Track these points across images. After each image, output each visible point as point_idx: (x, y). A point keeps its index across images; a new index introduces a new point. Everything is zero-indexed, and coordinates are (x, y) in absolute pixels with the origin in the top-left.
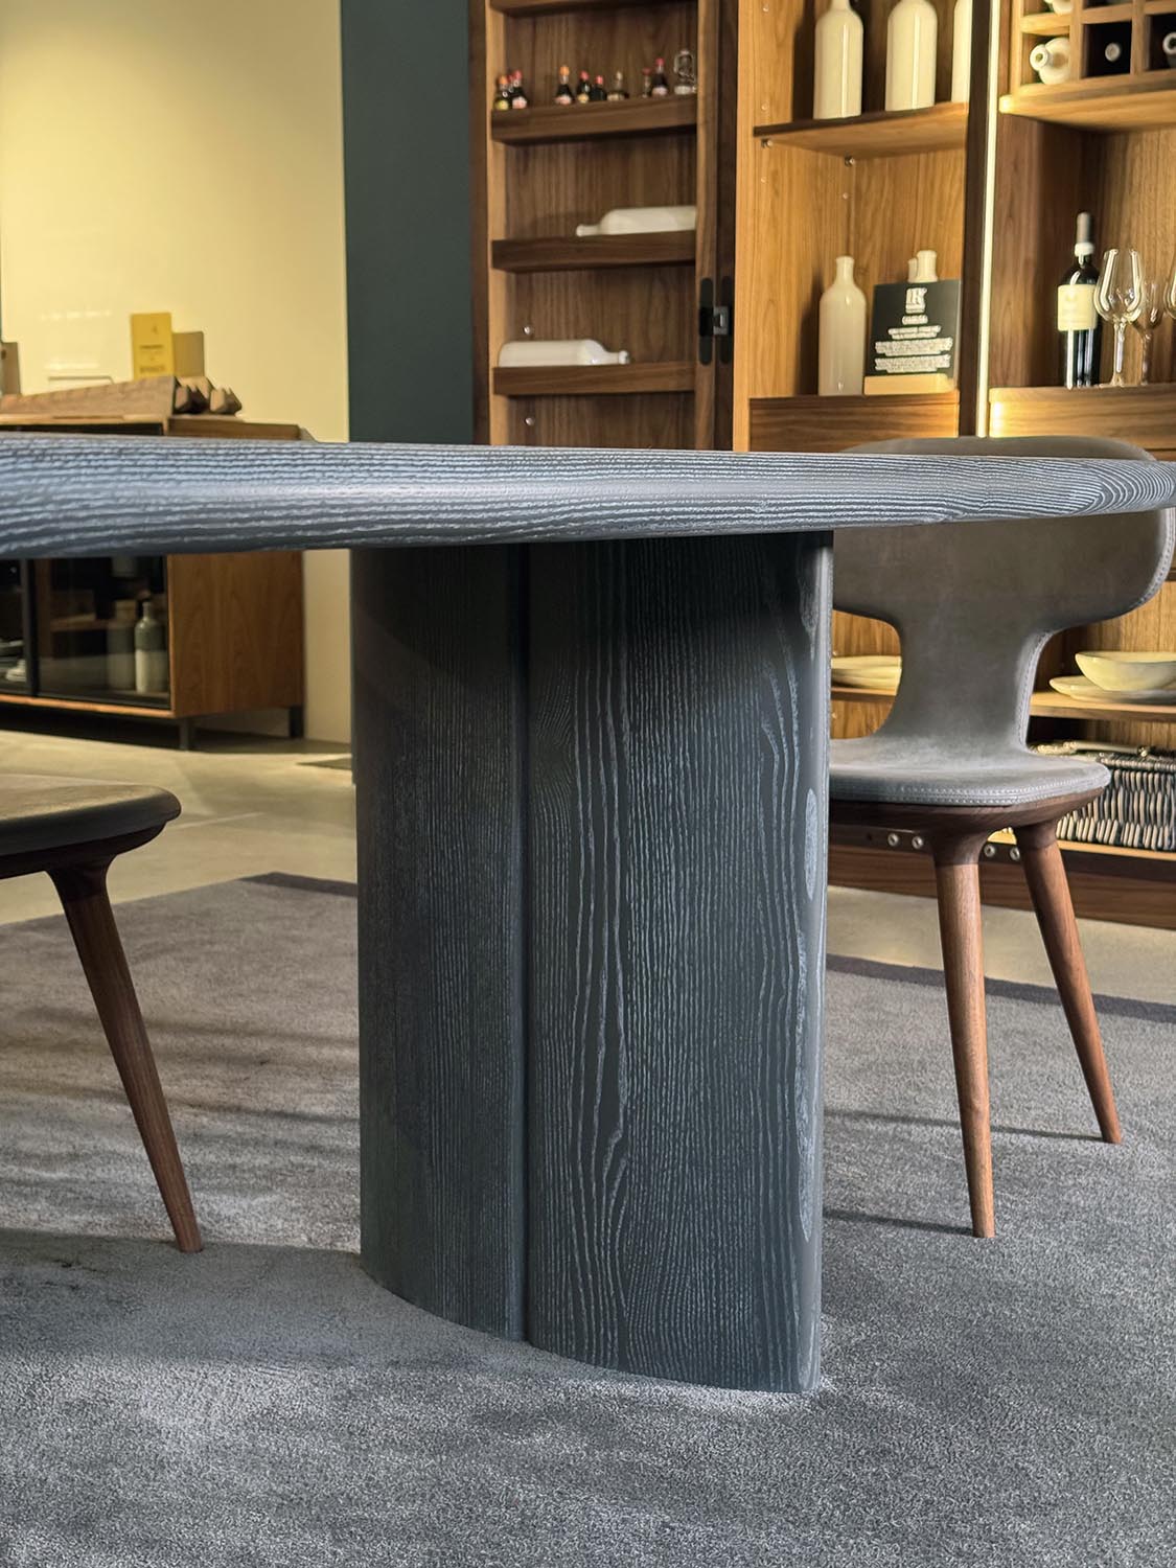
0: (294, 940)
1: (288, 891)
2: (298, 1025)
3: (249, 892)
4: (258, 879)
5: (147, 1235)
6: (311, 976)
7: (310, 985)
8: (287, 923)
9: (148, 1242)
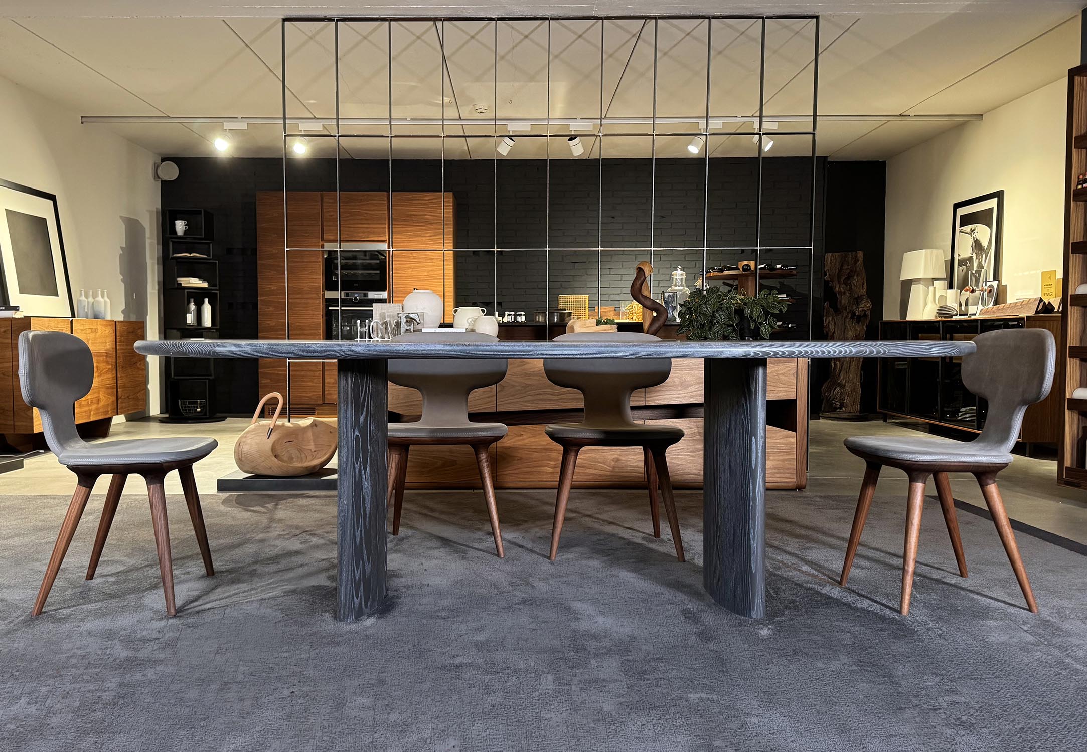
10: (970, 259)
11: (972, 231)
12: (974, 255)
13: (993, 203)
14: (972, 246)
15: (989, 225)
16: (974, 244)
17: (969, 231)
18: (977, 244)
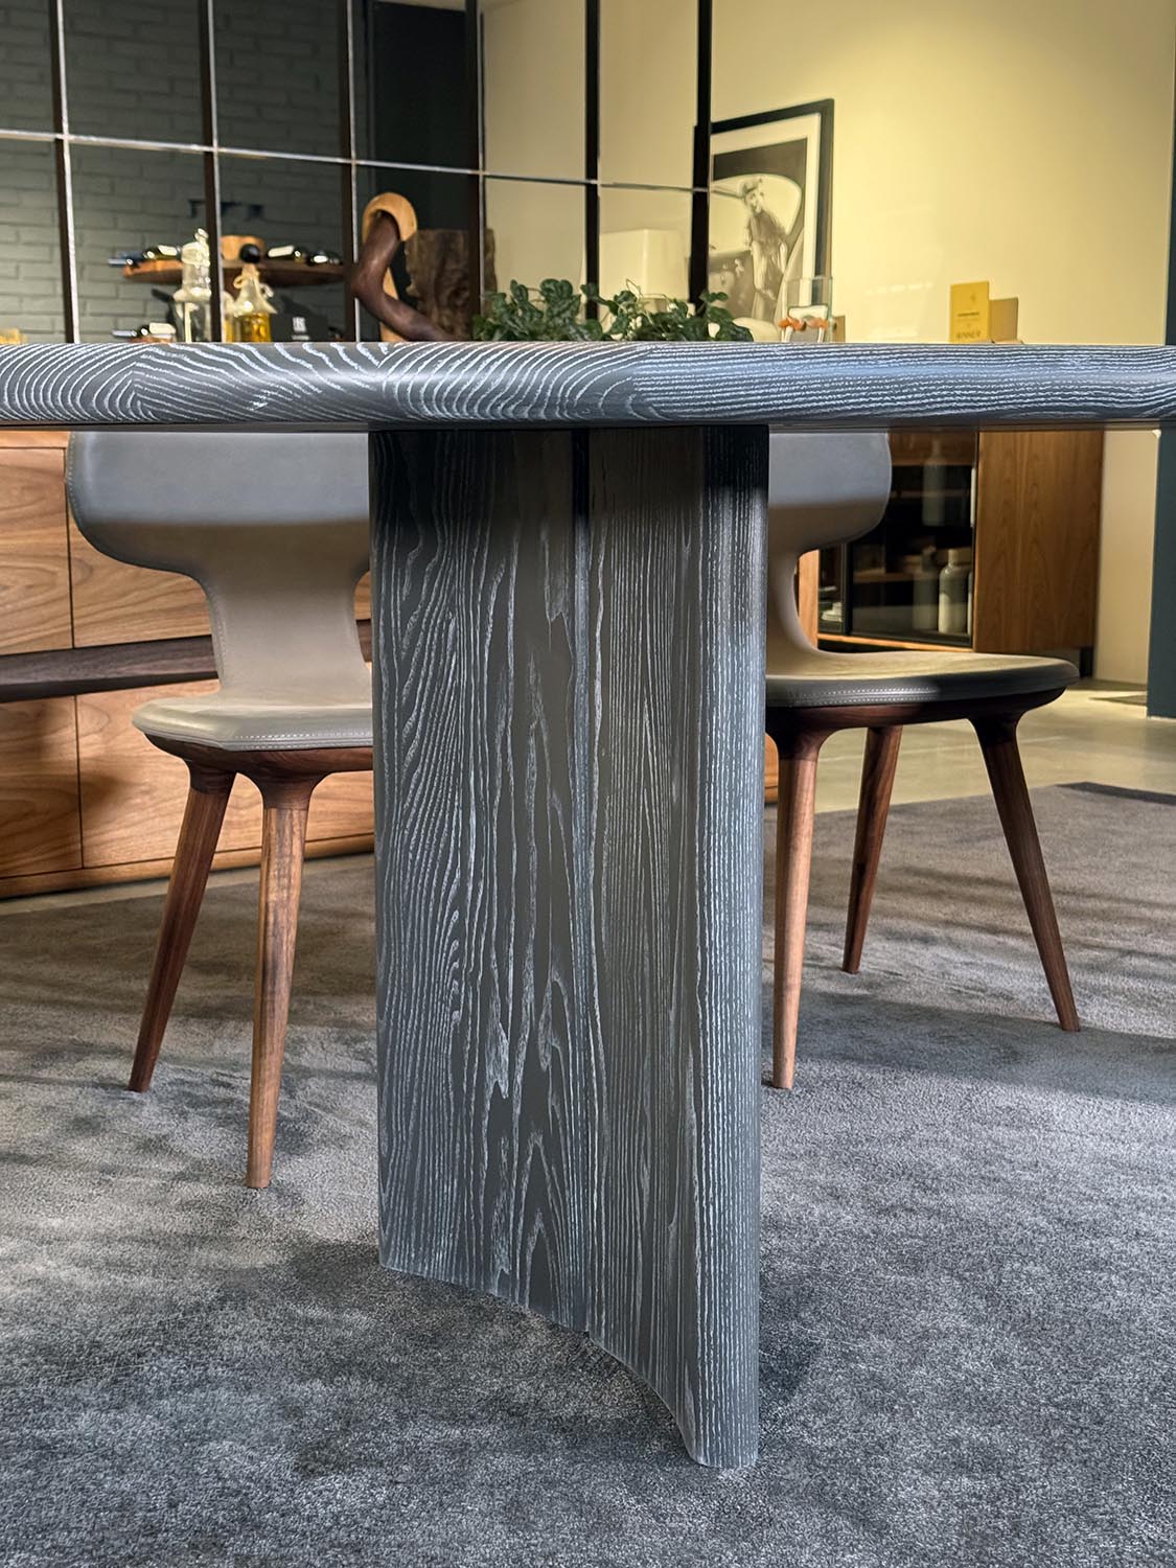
0: (1113, 832)
1: (1103, 797)
2: (1129, 893)
3: (1066, 795)
4: (1073, 786)
5: (1035, 1018)
6: (1134, 859)
7: (1134, 865)
8: (1106, 820)
9: (1035, 1022)
10: (745, 257)
11: (748, 191)
12: (755, 250)
13: (807, 128)
14: (749, 227)
15: (798, 178)
16: (754, 222)
17: (738, 190)
18: (763, 224)
